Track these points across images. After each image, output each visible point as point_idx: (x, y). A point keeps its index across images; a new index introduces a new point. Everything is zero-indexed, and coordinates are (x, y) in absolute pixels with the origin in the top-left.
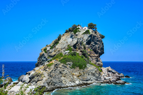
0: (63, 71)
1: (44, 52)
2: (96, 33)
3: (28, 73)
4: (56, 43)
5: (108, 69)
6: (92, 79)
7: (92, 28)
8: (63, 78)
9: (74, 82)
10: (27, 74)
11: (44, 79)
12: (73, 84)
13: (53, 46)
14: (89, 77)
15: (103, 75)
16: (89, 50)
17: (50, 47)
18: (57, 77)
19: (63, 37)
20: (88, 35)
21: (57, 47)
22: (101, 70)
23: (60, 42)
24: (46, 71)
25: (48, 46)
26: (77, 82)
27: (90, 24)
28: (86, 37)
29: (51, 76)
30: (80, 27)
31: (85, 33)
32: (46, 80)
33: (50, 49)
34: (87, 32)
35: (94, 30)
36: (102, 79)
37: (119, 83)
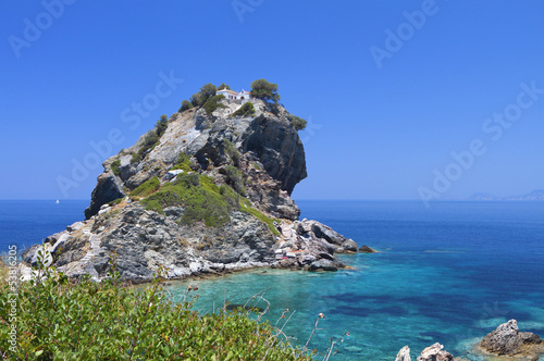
0: (152, 233)
1: (111, 173)
2: (275, 112)
3: (50, 238)
4: (151, 143)
5: (300, 226)
6: (246, 255)
7: (265, 95)
8: (149, 254)
9: (185, 264)
10: (47, 241)
11: (89, 255)
12: (179, 271)
13: (141, 153)
14: (236, 252)
15: (282, 243)
16: (251, 166)
17: (131, 157)
18: (131, 249)
19: (174, 123)
20: (250, 119)
21: (152, 155)
22: (280, 229)
23: (162, 140)
24: (98, 232)
25: (125, 154)
26: (194, 266)
27: (259, 83)
28: (242, 125)
29: (109, 248)
30: (226, 95)
31: (239, 113)
32: (92, 259)
33: (132, 162)
34: (247, 110)
35: (270, 101)
36: (278, 257)
37: (321, 267)
